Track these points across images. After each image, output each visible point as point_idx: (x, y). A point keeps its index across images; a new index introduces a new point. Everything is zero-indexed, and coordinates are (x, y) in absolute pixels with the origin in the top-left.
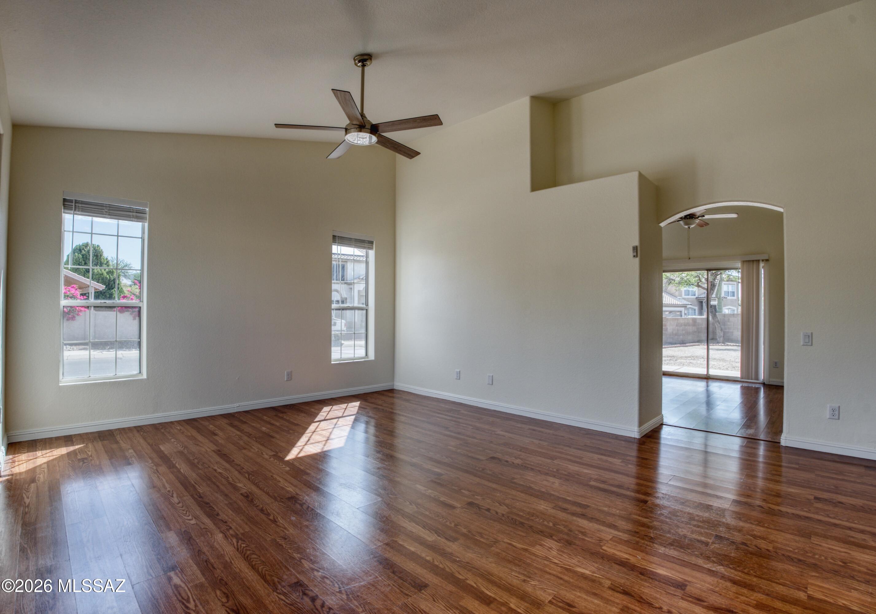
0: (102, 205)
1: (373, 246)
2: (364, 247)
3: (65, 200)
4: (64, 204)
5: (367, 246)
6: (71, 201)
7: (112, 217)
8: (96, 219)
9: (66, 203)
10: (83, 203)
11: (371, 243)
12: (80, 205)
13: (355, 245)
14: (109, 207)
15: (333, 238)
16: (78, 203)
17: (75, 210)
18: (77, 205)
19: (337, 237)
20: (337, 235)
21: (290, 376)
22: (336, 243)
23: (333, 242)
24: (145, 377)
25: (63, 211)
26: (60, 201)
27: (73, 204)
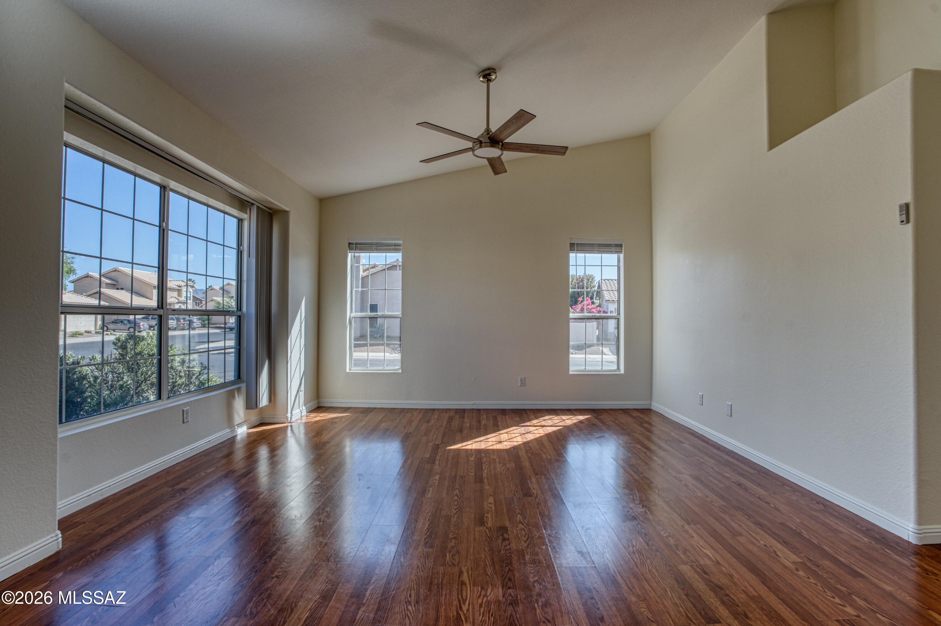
0: (372, 244)
1: (622, 249)
2: (611, 252)
3: (350, 244)
5: (615, 250)
6: (353, 244)
9: (351, 246)
10: (360, 244)
11: (621, 246)
12: (358, 246)
13: (598, 251)
14: (377, 244)
15: (570, 246)
16: (357, 244)
17: (356, 250)
18: (357, 246)
19: (576, 245)
20: (576, 242)
21: (523, 382)
22: (575, 250)
23: (571, 250)
24: (400, 372)
25: (348, 252)
26: (347, 245)
27: (354, 246)
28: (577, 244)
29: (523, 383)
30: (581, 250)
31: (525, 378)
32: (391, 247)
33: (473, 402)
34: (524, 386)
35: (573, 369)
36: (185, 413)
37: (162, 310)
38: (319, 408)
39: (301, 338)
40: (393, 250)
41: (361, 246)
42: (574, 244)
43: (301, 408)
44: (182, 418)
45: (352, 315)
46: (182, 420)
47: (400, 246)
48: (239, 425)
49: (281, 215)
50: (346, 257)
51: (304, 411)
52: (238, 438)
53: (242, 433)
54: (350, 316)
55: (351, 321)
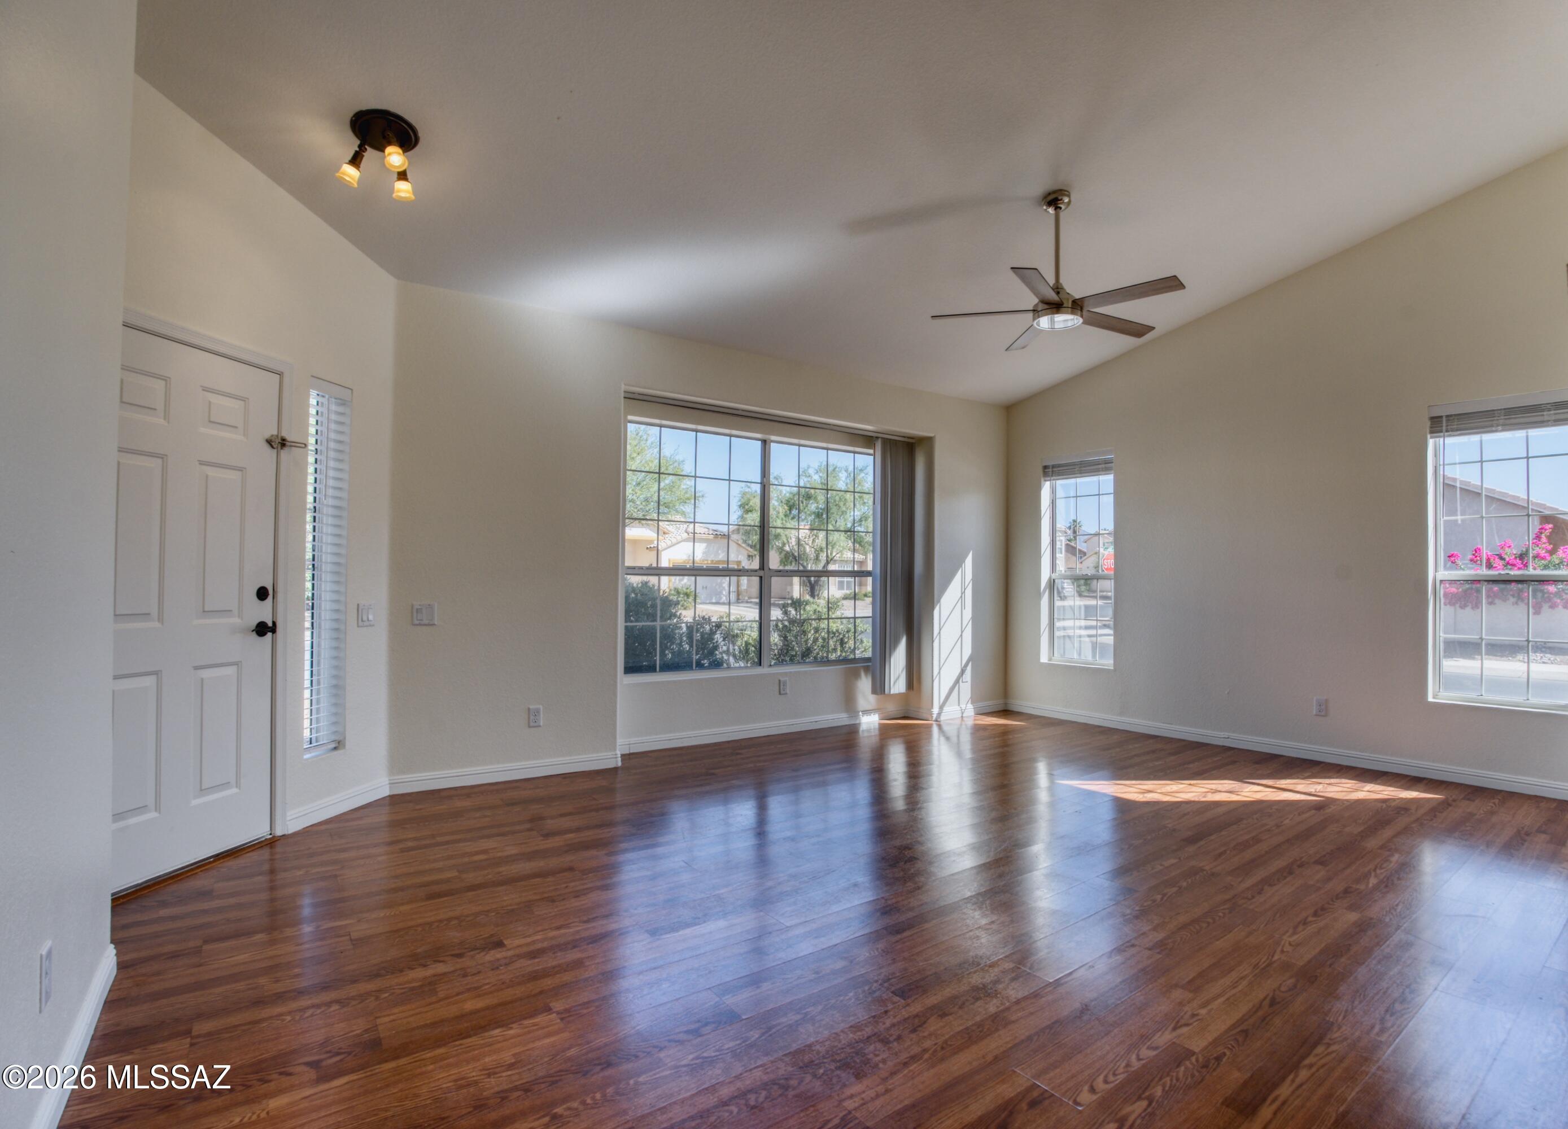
0: (1074, 464)
3: (1045, 468)
4: (1044, 472)
6: (1048, 467)
7: (1083, 475)
8: (1079, 480)
9: (1046, 470)
10: (1059, 466)
12: (1056, 469)
14: (1081, 464)
15: (1430, 423)
16: (1055, 467)
17: (1052, 476)
18: (1054, 469)
19: (1444, 419)
20: (1444, 414)
21: (1323, 707)
22: (1441, 431)
23: (1431, 432)
24: (1112, 668)
25: (1042, 479)
26: (1040, 470)
27: (1050, 470)
28: (1447, 416)
29: (1323, 709)
30: (1457, 430)
31: (1327, 700)
32: (1100, 466)
33: (1226, 734)
34: (1325, 716)
35: (1435, 694)
36: (782, 684)
37: (762, 571)
38: (1005, 712)
39: (963, 607)
40: (1103, 471)
41: (1059, 469)
42: (1441, 417)
43: (963, 706)
44: (778, 688)
45: (1054, 576)
46: (778, 691)
47: (1112, 462)
48: (867, 712)
49: (925, 443)
50: (1039, 489)
51: (970, 710)
52: (863, 727)
53: (870, 722)
54: (1050, 578)
55: (1052, 584)
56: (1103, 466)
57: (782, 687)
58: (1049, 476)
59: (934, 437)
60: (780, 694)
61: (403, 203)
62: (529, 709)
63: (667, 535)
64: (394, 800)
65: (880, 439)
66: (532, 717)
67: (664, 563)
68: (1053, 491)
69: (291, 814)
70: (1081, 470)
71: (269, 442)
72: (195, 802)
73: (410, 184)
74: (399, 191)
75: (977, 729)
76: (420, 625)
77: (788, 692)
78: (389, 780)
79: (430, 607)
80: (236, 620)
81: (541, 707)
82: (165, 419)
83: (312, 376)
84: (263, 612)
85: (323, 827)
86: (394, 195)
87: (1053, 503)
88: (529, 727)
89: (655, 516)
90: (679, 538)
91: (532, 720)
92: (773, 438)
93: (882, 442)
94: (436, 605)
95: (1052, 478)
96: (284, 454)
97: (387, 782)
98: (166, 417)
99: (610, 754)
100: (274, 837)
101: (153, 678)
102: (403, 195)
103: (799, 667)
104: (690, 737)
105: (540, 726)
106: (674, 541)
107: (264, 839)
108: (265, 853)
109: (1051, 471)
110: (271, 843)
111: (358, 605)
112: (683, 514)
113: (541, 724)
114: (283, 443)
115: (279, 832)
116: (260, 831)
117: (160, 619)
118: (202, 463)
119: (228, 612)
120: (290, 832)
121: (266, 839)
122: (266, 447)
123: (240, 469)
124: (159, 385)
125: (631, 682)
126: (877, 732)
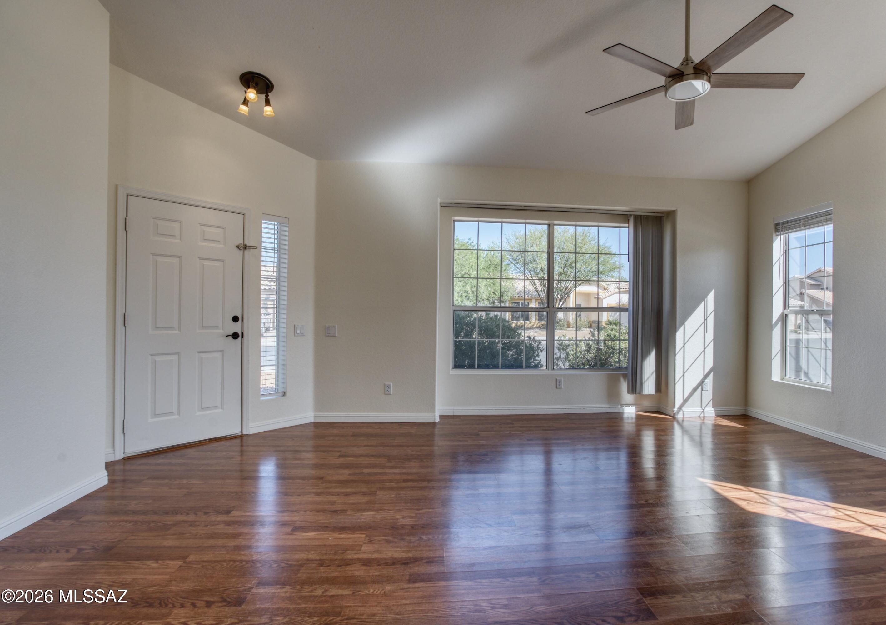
3: (776, 225)
4: (776, 229)
6: (779, 224)
7: (808, 227)
14: (805, 218)
17: (782, 231)
18: (784, 226)
24: (830, 390)
25: (774, 235)
26: (772, 227)
27: (780, 226)
32: (822, 218)
37: (548, 309)
40: (824, 222)
43: (705, 408)
44: (555, 384)
45: (786, 312)
46: (555, 386)
47: (831, 214)
48: (628, 405)
49: (670, 215)
50: (772, 242)
51: (710, 411)
52: (625, 416)
53: (630, 412)
54: (783, 313)
55: (784, 318)
56: (824, 217)
57: (558, 383)
58: (779, 231)
59: (677, 209)
60: (557, 388)
61: (269, 118)
62: (385, 384)
63: (606, 290)
64: (317, 425)
65: (632, 216)
66: (386, 389)
67: (605, 306)
68: (787, 243)
69: (251, 425)
70: (805, 224)
71: (238, 247)
72: (198, 414)
73: (271, 108)
74: (267, 111)
75: (716, 427)
76: (329, 336)
77: (563, 387)
78: (314, 414)
79: (334, 327)
80: (221, 331)
81: (392, 384)
82: (180, 240)
83: (264, 214)
84: (236, 328)
85: (272, 433)
86: (264, 114)
87: (786, 253)
88: (385, 394)
89: (596, 279)
90: (613, 292)
91: (386, 390)
92: (556, 222)
93: (634, 217)
94: (337, 326)
95: (782, 233)
96: (246, 252)
97: (313, 415)
98: (181, 239)
99: (431, 414)
100: (242, 435)
101: (177, 356)
102: (269, 113)
103: (576, 371)
104: (493, 410)
105: (390, 394)
106: (610, 293)
107: (237, 435)
108: (238, 441)
109: (779, 228)
110: (241, 437)
111: (294, 325)
112: (612, 277)
113: (392, 393)
114: (245, 247)
115: (245, 433)
116: (235, 430)
117: (179, 329)
118: (201, 259)
119: (217, 327)
120: (251, 433)
121: (238, 435)
122: (237, 250)
123: (223, 261)
124: (177, 225)
125: (456, 374)
126: (634, 420)
